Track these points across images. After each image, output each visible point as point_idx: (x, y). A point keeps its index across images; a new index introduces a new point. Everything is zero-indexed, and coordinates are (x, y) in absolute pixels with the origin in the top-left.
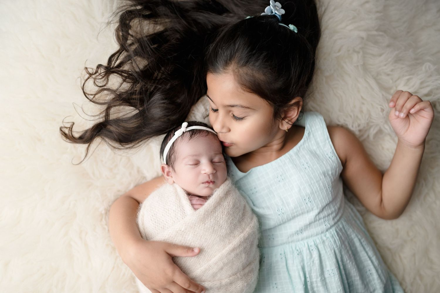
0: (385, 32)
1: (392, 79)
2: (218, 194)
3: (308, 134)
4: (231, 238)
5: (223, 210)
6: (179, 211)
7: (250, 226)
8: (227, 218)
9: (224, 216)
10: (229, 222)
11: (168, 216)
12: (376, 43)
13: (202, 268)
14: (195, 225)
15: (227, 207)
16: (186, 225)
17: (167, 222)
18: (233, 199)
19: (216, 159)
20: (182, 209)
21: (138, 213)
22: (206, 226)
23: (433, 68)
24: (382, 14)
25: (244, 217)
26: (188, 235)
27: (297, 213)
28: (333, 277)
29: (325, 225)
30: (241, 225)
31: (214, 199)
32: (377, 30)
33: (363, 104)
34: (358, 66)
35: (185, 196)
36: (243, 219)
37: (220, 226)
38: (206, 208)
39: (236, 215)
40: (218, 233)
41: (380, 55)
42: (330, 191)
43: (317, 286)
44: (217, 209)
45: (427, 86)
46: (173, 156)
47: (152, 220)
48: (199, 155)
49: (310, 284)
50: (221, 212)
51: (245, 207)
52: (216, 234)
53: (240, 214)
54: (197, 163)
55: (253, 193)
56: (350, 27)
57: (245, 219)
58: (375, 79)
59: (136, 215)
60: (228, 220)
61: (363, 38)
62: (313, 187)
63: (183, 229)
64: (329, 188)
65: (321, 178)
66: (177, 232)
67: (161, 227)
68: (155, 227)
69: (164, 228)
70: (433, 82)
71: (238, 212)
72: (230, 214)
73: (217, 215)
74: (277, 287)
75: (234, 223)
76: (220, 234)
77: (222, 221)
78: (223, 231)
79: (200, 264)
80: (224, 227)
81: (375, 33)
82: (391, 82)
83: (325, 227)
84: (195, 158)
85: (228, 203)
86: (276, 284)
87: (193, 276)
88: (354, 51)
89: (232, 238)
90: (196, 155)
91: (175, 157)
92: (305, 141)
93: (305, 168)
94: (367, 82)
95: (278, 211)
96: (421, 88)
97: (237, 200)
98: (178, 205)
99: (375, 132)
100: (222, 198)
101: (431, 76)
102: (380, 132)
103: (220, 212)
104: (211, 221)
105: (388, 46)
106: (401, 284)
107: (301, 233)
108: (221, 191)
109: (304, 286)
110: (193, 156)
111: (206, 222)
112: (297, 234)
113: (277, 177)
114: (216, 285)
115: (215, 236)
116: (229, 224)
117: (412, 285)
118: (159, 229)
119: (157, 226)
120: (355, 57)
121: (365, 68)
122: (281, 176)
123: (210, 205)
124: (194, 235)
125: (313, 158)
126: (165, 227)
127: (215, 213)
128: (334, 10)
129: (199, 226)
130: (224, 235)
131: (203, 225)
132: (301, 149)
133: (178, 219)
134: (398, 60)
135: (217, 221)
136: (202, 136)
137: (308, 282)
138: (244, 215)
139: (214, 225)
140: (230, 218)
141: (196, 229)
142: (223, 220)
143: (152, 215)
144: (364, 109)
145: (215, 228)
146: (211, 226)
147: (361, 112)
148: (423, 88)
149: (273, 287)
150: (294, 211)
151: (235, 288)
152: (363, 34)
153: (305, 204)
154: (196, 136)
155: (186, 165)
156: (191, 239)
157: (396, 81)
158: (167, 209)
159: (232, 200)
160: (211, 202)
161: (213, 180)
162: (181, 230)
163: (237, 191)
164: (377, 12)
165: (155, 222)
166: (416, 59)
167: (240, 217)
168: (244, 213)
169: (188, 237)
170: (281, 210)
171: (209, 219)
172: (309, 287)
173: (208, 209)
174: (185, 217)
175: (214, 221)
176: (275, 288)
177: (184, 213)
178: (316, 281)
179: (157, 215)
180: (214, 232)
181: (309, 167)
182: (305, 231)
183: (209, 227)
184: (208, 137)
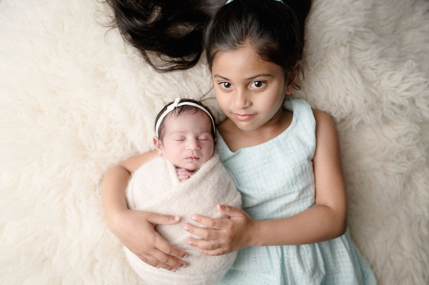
0: (372, 29)
1: (376, 73)
2: (205, 168)
3: (296, 120)
4: (213, 211)
5: (208, 185)
6: (166, 182)
7: (233, 202)
8: (211, 192)
9: (208, 190)
10: (213, 196)
11: (156, 186)
12: (363, 38)
13: (184, 237)
14: (180, 196)
15: (212, 182)
16: (171, 196)
17: (154, 192)
18: (219, 175)
19: (202, 137)
20: (169, 181)
21: (129, 181)
22: (190, 198)
23: (415, 65)
24: (370, 12)
25: (228, 194)
26: (173, 205)
27: (280, 194)
28: (307, 255)
29: (303, 206)
30: (224, 201)
31: (200, 174)
32: (364, 27)
33: (348, 95)
34: (344, 58)
35: (173, 168)
36: (227, 195)
37: (204, 199)
38: (192, 181)
39: (220, 191)
40: (202, 205)
41: (366, 50)
42: (310, 175)
43: (294, 263)
44: (202, 183)
45: (408, 82)
46: (163, 131)
47: (140, 189)
48: (185, 132)
49: (287, 260)
50: (206, 186)
51: (230, 184)
52: (200, 206)
53: (225, 190)
54: (183, 139)
55: (239, 172)
56: (340, 22)
57: (229, 195)
58: (360, 72)
59: (127, 183)
60: (212, 194)
61: (350, 33)
62: (297, 171)
63: (168, 199)
64: (309, 171)
65: (305, 162)
66: (163, 201)
67: (149, 196)
68: (143, 196)
69: (151, 197)
70: (414, 78)
71: (222, 188)
72: (214, 188)
73: (202, 189)
74: (256, 261)
75: (218, 197)
76: (203, 206)
77: (206, 195)
78: (207, 204)
79: (182, 232)
80: (208, 201)
81: (362, 29)
82: (375, 75)
83: (302, 207)
84: (181, 134)
85: (213, 179)
86: (255, 258)
87: (175, 243)
88: (342, 44)
89: (215, 212)
90: (182, 132)
91: (164, 131)
92: (293, 127)
93: (291, 153)
94: (352, 75)
95: (261, 191)
96: (403, 83)
97: (222, 177)
98: (166, 176)
99: (357, 122)
100: (207, 173)
101: (412, 72)
102: (362, 122)
103: (204, 186)
104: (195, 194)
105: (374, 42)
106: (372, 267)
107: (281, 211)
108: (207, 167)
109: (281, 261)
110: (180, 132)
111: (191, 194)
112: (277, 212)
113: (264, 159)
114: (196, 254)
115: (199, 208)
116: (213, 198)
117: (382, 268)
118: (146, 197)
119: (145, 194)
120: (342, 50)
121: (351, 61)
122: (267, 158)
123: (196, 179)
124: (179, 205)
125: (300, 144)
126: (153, 196)
127: (201, 186)
128: (326, 5)
129: (184, 197)
130: (207, 208)
131: (188, 196)
132: (289, 134)
133: (165, 189)
134: (382, 56)
135: (201, 194)
136: (190, 114)
137: (286, 257)
138: (228, 191)
139: (198, 198)
140: (214, 192)
141: (181, 199)
142: (208, 194)
143: (142, 184)
144: (349, 99)
145: (199, 201)
146: (195, 199)
147: (346, 102)
148: (405, 83)
149: (252, 261)
150: (277, 192)
151: (214, 258)
152: (351, 29)
153: (287, 187)
154: (184, 114)
155: (173, 140)
156: (175, 209)
157: (380, 76)
158: (155, 179)
159: (217, 176)
160: (197, 176)
161: (197, 157)
162: (167, 200)
163: (224, 169)
164: (366, 10)
165: (144, 191)
166: (400, 57)
167: (225, 192)
168: (228, 189)
169: (173, 207)
170: (264, 191)
171: (194, 191)
172: (286, 263)
173: (194, 182)
174: (171, 188)
175: (199, 194)
176: (254, 261)
177: (171, 184)
178: (293, 258)
179: (145, 184)
180: (198, 204)
181: (294, 152)
182: (284, 209)
183: (193, 199)
184: (195, 114)
